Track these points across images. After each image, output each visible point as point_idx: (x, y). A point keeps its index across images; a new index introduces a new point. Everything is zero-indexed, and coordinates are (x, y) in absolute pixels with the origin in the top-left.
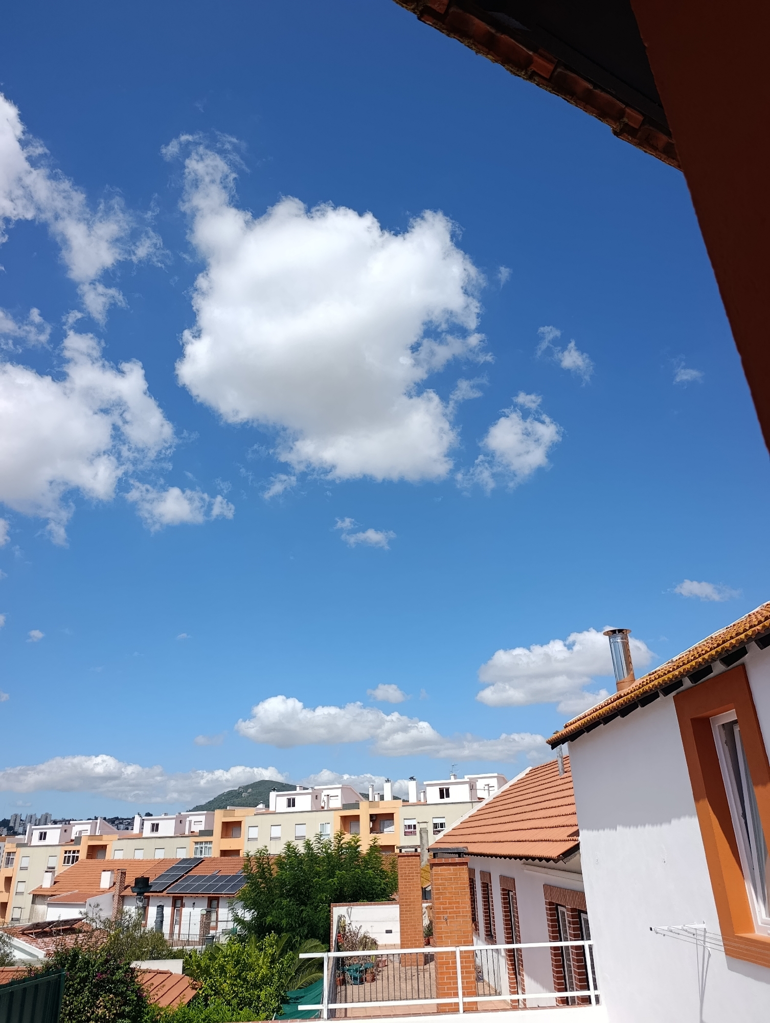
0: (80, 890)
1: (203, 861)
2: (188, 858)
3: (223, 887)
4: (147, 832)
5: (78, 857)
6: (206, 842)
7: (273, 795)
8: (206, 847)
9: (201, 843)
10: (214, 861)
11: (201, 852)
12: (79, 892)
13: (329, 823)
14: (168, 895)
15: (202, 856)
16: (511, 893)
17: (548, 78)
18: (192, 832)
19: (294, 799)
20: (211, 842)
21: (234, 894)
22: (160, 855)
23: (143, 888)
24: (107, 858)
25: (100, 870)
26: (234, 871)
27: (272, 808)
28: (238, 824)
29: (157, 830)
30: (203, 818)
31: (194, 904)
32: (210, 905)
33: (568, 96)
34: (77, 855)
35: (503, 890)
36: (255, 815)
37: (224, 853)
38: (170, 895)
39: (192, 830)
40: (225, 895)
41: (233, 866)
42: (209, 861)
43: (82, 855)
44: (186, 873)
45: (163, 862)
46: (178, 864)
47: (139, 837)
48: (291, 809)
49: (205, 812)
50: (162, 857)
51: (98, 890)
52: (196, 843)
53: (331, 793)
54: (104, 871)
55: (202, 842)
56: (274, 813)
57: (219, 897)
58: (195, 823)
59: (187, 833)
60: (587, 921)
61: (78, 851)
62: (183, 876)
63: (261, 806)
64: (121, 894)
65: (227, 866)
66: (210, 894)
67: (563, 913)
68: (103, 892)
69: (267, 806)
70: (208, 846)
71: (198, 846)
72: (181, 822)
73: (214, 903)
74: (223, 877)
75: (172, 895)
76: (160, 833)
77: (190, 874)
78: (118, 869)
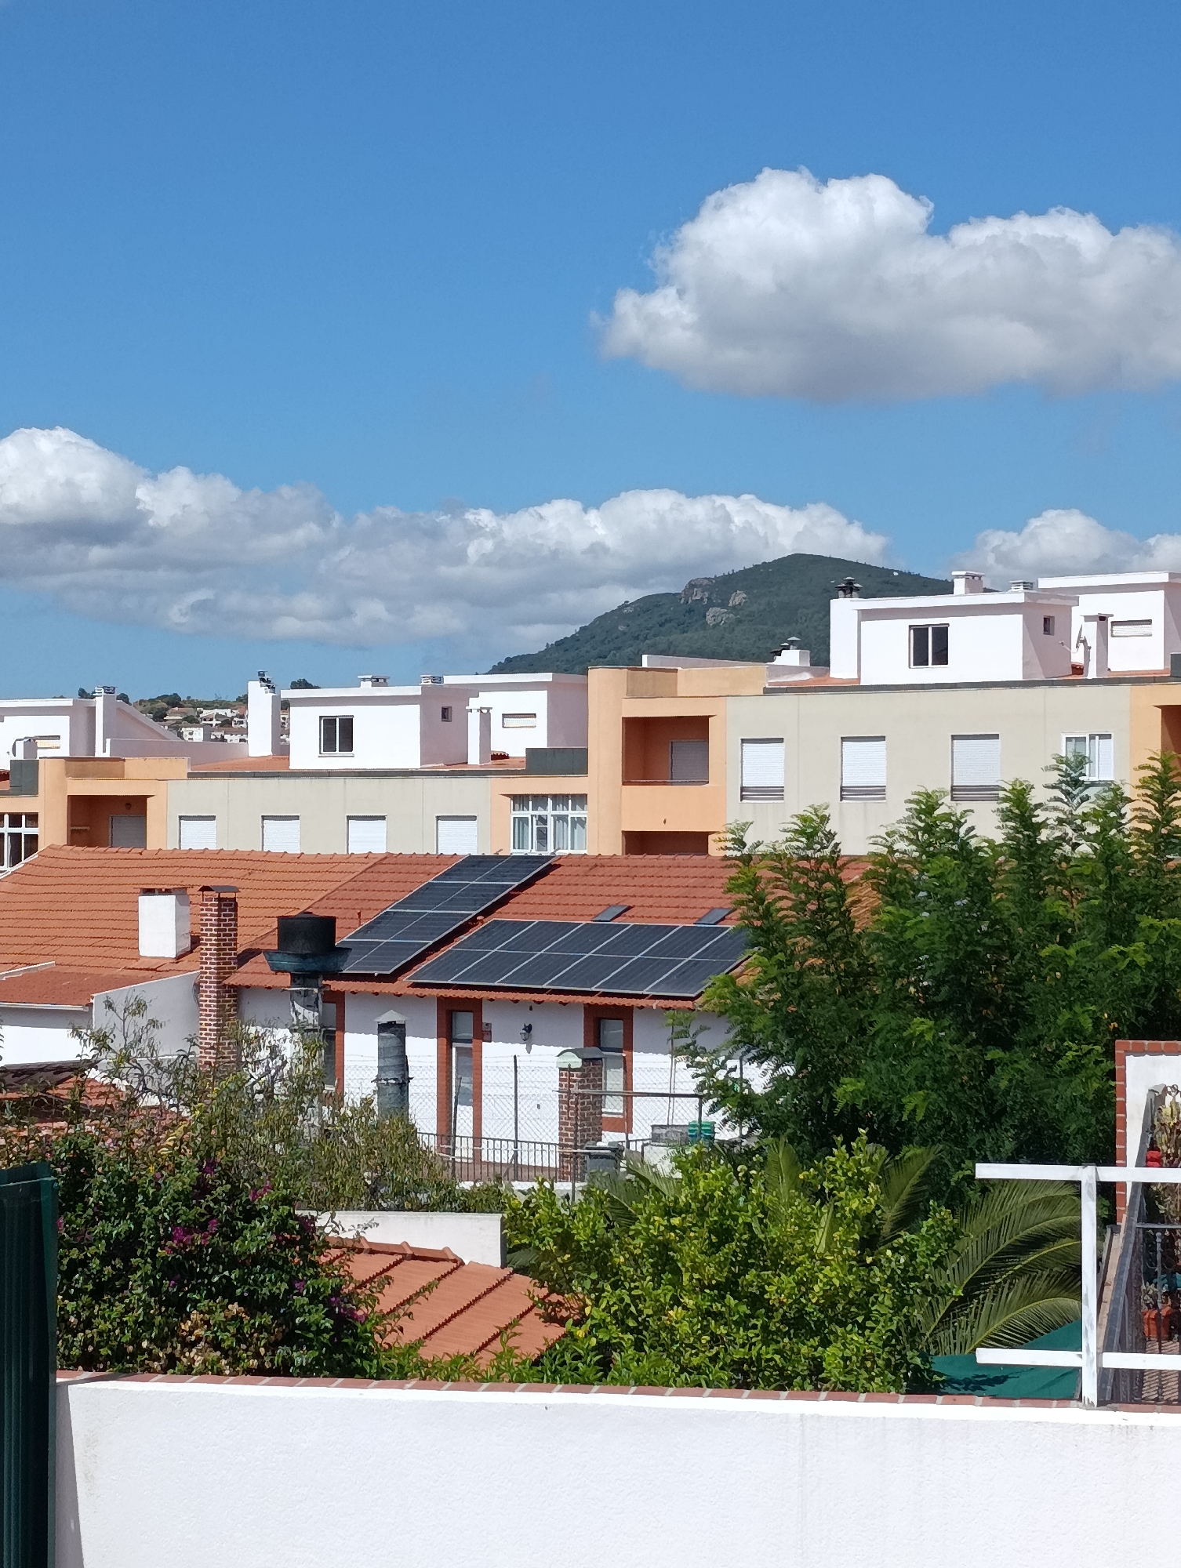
0: (60, 960)
1: (553, 867)
2: (489, 852)
3: (645, 971)
4: (306, 750)
5: (33, 839)
6: (560, 799)
7: (843, 611)
8: (564, 818)
9: (540, 800)
10: (601, 871)
11: (542, 836)
12: (60, 969)
13: (1109, 736)
14: (419, 991)
15: (550, 850)
18: (497, 757)
19: (942, 633)
20: (580, 799)
21: (692, 999)
22: (369, 840)
23: (313, 955)
24: (153, 843)
25: (130, 889)
26: (690, 913)
27: (841, 668)
28: (696, 728)
29: (347, 745)
30: (537, 702)
31: (529, 1029)
32: (594, 1037)
34: (31, 831)
36: (768, 692)
37: (639, 842)
38: (427, 991)
39: (496, 747)
40: (655, 1004)
41: (682, 891)
42: (580, 871)
43: (52, 830)
44: (487, 913)
45: (383, 868)
46: (447, 875)
47: (277, 767)
48: (931, 674)
49: (547, 677)
50: (380, 848)
51: (135, 964)
52: (520, 800)
53: (1118, 606)
54: (149, 892)
55: (545, 796)
56: (854, 687)
57: (630, 1009)
58: (509, 722)
59: (474, 759)
61: (33, 818)
62: (474, 921)
63: (791, 657)
64: (226, 982)
65: (656, 891)
66: (592, 994)
68: (156, 969)
69: (820, 658)
70: (571, 814)
71: (527, 814)
72: (446, 713)
73: (613, 1031)
74: (644, 934)
75: (436, 992)
76: (363, 756)
77: (503, 915)
78: (205, 889)
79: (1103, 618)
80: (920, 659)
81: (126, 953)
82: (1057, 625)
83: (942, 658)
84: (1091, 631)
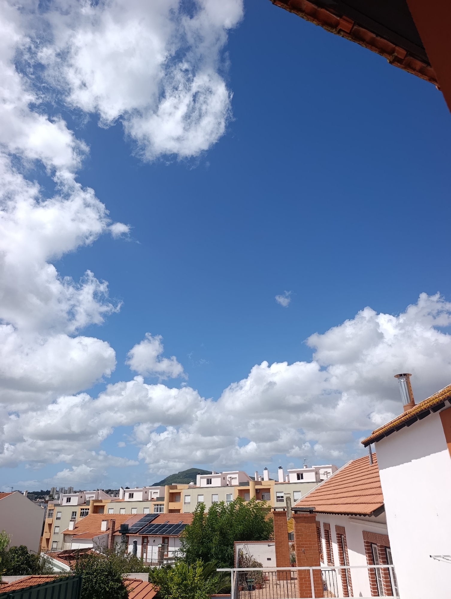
1: (159, 515)
2: (150, 513)
3: (171, 531)
4: (127, 498)
6: (160, 505)
7: (198, 477)
8: (161, 507)
10: (165, 516)
12: (89, 533)
13: (231, 494)
14: (139, 535)
15: (159, 513)
16: (343, 536)
17: (349, 32)
18: (152, 499)
20: (163, 505)
21: (177, 535)
22: (134, 512)
23: (125, 531)
24: (104, 513)
25: (101, 520)
26: (177, 522)
27: (198, 485)
28: (179, 494)
29: (132, 497)
30: (158, 490)
31: (154, 541)
32: (163, 542)
33: (361, 42)
34: (88, 511)
35: (338, 534)
36: (188, 488)
37: (171, 511)
39: (152, 497)
40: (172, 536)
41: (176, 519)
42: (162, 516)
43: (91, 511)
44: (150, 522)
45: (136, 516)
46: (145, 517)
47: (123, 501)
49: (160, 487)
50: (136, 513)
51: (100, 532)
52: (155, 505)
53: (233, 476)
54: (103, 521)
55: (158, 504)
56: (199, 488)
57: (169, 537)
58: (154, 493)
59: (149, 499)
60: (390, 553)
61: (88, 509)
62: (148, 524)
63: (192, 483)
64: (112, 535)
65: (173, 519)
66: (163, 535)
67: (375, 549)
68: (103, 533)
69: (195, 484)
71: (156, 507)
72: (146, 492)
73: (166, 540)
74: (171, 526)
75: (142, 535)
76: (134, 499)
77: (152, 523)
78: (111, 520)
79: (231, 477)
81: (99, 530)
82: (225, 478)
83: (211, 483)
84: (229, 479)
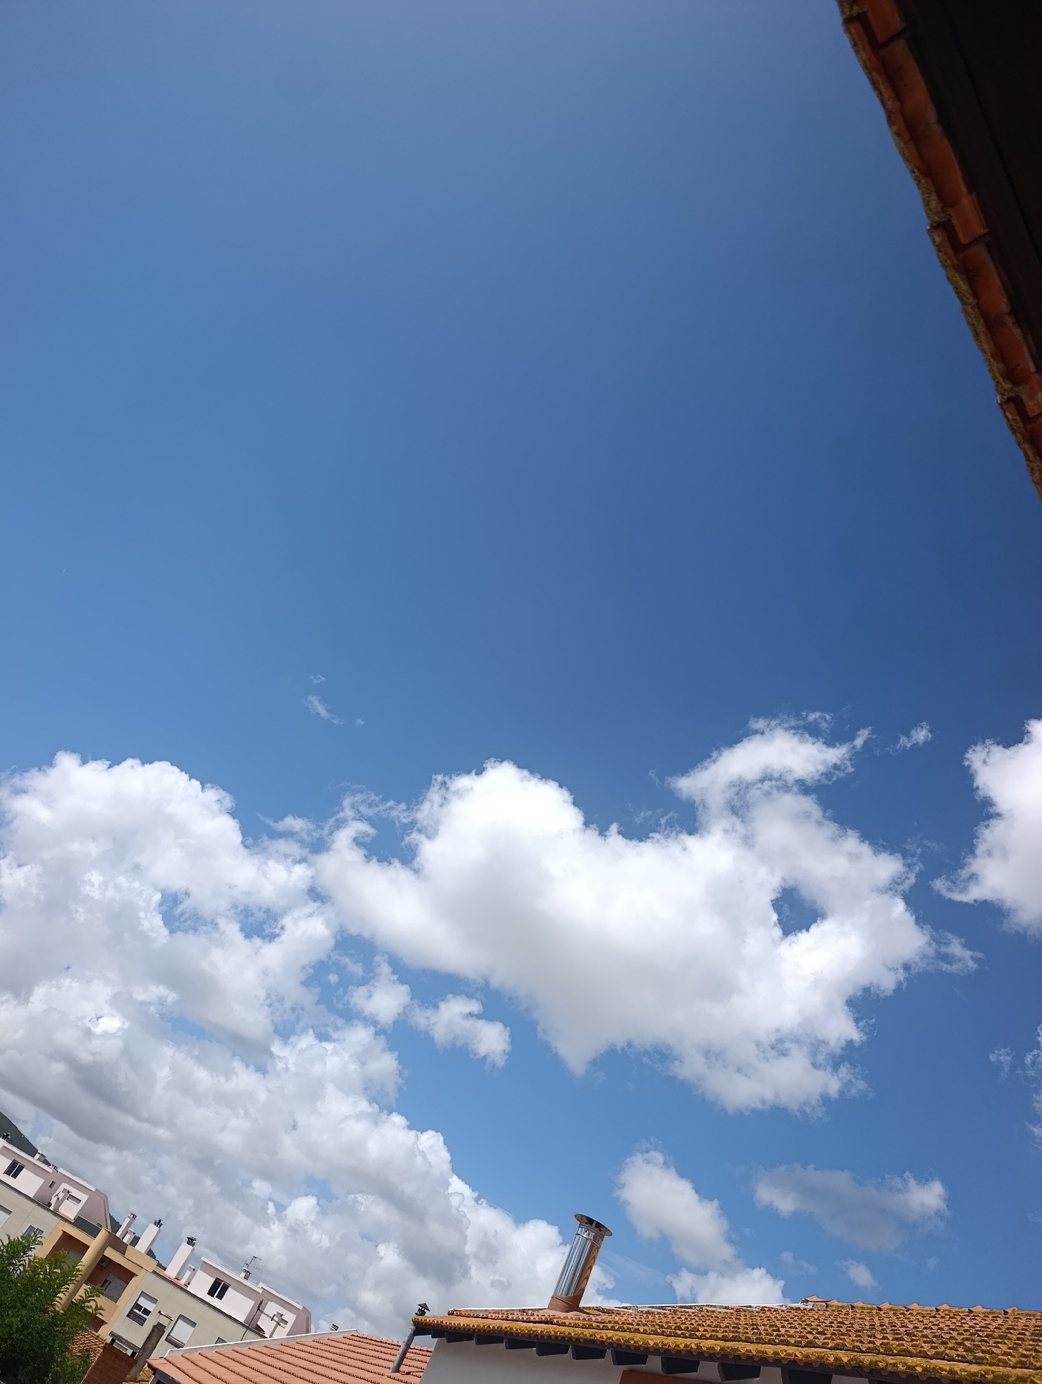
19: (21, 1167)
48: (8, 1179)
79: (68, 1192)
80: (8, 1172)
82: (54, 1187)
83: (15, 1176)
84: (61, 1196)
